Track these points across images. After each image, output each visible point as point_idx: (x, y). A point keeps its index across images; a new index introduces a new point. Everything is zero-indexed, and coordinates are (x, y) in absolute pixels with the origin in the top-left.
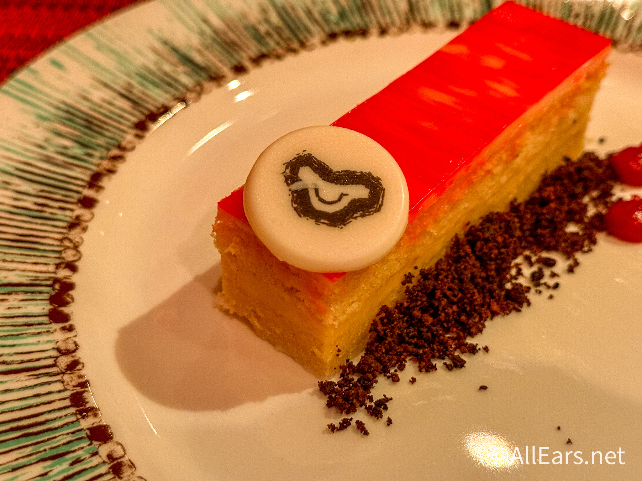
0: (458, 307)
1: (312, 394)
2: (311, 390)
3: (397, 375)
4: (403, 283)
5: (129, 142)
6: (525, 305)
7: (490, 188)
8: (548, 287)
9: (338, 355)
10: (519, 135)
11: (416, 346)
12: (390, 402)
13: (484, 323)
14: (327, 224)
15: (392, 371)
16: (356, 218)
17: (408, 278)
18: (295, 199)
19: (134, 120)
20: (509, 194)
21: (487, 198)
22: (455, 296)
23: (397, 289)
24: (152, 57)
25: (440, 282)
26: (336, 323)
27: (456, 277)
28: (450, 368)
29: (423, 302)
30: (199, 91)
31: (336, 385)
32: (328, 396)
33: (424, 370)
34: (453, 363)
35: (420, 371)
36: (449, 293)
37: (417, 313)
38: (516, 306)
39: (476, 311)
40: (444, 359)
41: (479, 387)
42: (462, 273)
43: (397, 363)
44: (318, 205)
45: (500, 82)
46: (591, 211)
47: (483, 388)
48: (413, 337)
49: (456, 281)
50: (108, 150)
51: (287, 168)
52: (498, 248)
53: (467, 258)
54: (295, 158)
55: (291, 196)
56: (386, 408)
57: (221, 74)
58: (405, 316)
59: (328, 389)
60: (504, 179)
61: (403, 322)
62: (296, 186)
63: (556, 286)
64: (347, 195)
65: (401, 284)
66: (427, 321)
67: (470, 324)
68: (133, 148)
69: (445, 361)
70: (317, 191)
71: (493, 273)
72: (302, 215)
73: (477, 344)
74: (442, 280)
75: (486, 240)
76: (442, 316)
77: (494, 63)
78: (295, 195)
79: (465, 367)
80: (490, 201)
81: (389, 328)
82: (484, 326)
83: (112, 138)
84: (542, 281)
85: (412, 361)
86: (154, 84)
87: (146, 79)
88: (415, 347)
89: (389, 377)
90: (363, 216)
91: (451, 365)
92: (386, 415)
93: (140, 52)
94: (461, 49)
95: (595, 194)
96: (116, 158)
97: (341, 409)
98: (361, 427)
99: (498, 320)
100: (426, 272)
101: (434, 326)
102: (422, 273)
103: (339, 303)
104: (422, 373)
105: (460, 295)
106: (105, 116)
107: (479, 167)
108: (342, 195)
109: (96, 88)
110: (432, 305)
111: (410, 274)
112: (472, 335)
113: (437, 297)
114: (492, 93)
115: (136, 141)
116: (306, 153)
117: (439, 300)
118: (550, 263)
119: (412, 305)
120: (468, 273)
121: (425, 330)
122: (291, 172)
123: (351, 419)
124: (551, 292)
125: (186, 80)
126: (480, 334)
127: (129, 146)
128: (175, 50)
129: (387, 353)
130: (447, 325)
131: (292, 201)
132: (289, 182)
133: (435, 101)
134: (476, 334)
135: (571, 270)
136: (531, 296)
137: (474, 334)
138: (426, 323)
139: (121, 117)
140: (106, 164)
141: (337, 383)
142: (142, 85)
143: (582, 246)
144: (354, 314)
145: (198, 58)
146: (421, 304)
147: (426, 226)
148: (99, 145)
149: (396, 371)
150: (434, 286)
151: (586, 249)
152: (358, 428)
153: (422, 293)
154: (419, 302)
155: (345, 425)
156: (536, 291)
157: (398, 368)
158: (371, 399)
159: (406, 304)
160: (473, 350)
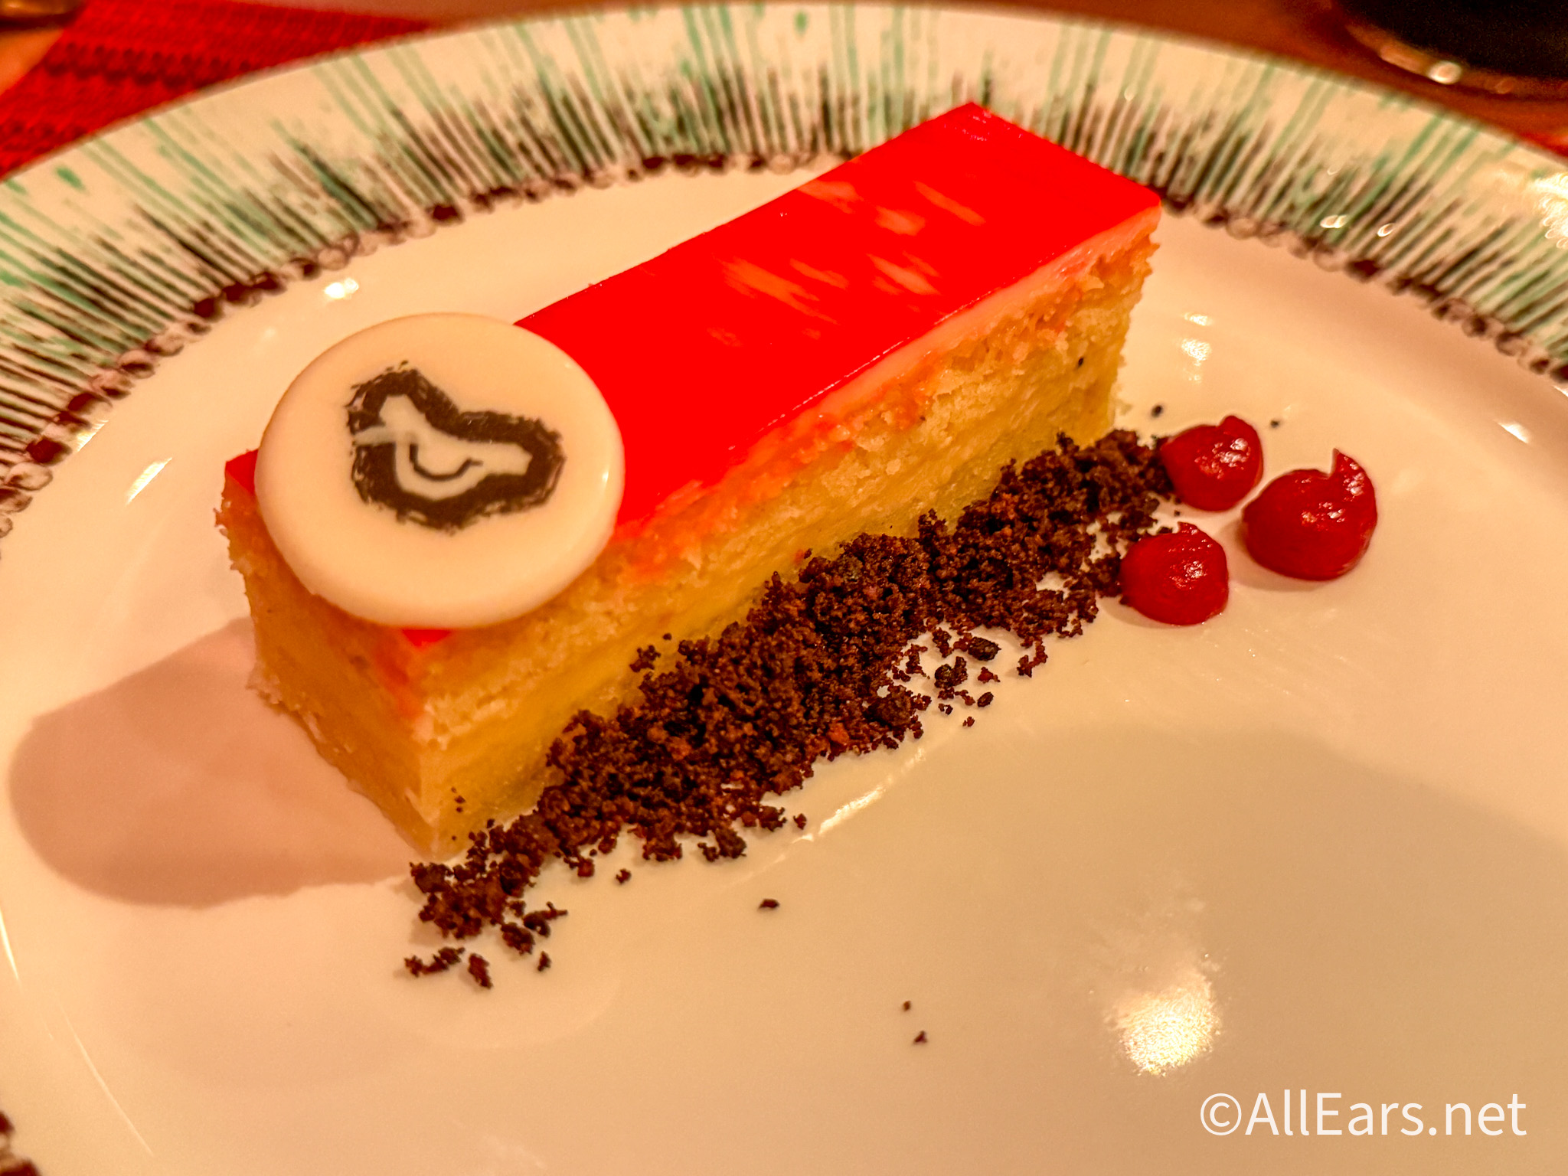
0: (755, 727)
1: (397, 889)
2: (397, 880)
3: (589, 863)
4: (635, 668)
5: (172, 338)
6: (909, 734)
7: (860, 483)
8: (969, 701)
9: (459, 810)
10: (925, 373)
11: (647, 802)
12: (560, 920)
13: (810, 766)
14: (422, 524)
15: (585, 853)
16: (488, 515)
17: (646, 657)
18: (362, 464)
19: (196, 294)
20: (916, 500)
21: (854, 503)
22: (751, 704)
23: (619, 678)
24: (271, 175)
25: (717, 671)
26: (443, 740)
27: (759, 662)
28: (711, 855)
29: (675, 710)
30: (349, 249)
31: (450, 874)
32: (428, 894)
33: (653, 856)
34: (721, 846)
35: (646, 857)
36: (734, 695)
37: (657, 733)
38: (890, 735)
39: (791, 739)
40: (704, 834)
41: (760, 901)
42: (772, 657)
43: (598, 836)
44: (408, 480)
45: (904, 264)
46: (1100, 551)
47: (770, 904)
48: (643, 783)
49: (759, 672)
50: (123, 349)
51: (358, 394)
52: (867, 610)
53: (788, 626)
54: (380, 377)
55: (354, 456)
56: (545, 932)
57: (404, 218)
58: (633, 738)
59: (431, 879)
60: (894, 467)
61: (627, 750)
62: (370, 436)
63: (986, 700)
64: (478, 463)
65: (629, 669)
66: (678, 752)
67: (773, 765)
68: (177, 351)
69: (703, 840)
70: (413, 450)
71: (851, 661)
72: (370, 499)
73: (783, 810)
74: (723, 668)
75: (840, 592)
76: (712, 746)
77: (900, 223)
78: (363, 454)
79: (744, 855)
80: (865, 512)
81: (589, 760)
82: (809, 773)
83: (138, 328)
84: (958, 688)
85: (633, 835)
86: (259, 228)
87: (243, 217)
88: (644, 805)
89: (572, 865)
90: (504, 510)
91: (713, 849)
92: (540, 946)
93: (245, 165)
94: (844, 191)
95: (1114, 518)
96: (133, 368)
97: (445, 925)
98: (479, 971)
99: (847, 762)
100: (691, 648)
101: (692, 764)
102: (684, 648)
103: (447, 697)
104: (648, 862)
105: (760, 702)
106: (137, 283)
107: (817, 433)
108: (467, 464)
109: (134, 227)
110: (694, 719)
111: (651, 648)
112: (778, 790)
113: (705, 702)
114: (881, 284)
115: (189, 335)
116: (407, 367)
117: (709, 709)
118: (984, 652)
119: (651, 715)
120: (787, 659)
121: (669, 770)
122: (365, 404)
123: (461, 950)
124: (974, 712)
125: (326, 225)
126: (797, 788)
127: (169, 347)
128: (321, 166)
129: (575, 811)
130: (728, 763)
131: (354, 467)
132: (357, 425)
133: (753, 291)
134: (787, 788)
135: (1025, 669)
136: (927, 718)
137: (781, 787)
138: (675, 756)
139: (170, 286)
140: (109, 378)
141: (452, 871)
142: (232, 227)
143: (1063, 622)
144: (494, 722)
145: (363, 185)
146: (669, 715)
147: (677, 550)
148: (106, 339)
149: (593, 853)
150: (703, 678)
151: (1069, 628)
152: (471, 971)
153: (675, 691)
154: (667, 710)
155: (445, 960)
156: (941, 707)
157: (600, 848)
158: (518, 908)
159: (637, 713)
160: (771, 821)
